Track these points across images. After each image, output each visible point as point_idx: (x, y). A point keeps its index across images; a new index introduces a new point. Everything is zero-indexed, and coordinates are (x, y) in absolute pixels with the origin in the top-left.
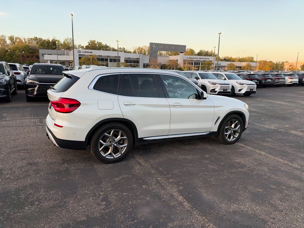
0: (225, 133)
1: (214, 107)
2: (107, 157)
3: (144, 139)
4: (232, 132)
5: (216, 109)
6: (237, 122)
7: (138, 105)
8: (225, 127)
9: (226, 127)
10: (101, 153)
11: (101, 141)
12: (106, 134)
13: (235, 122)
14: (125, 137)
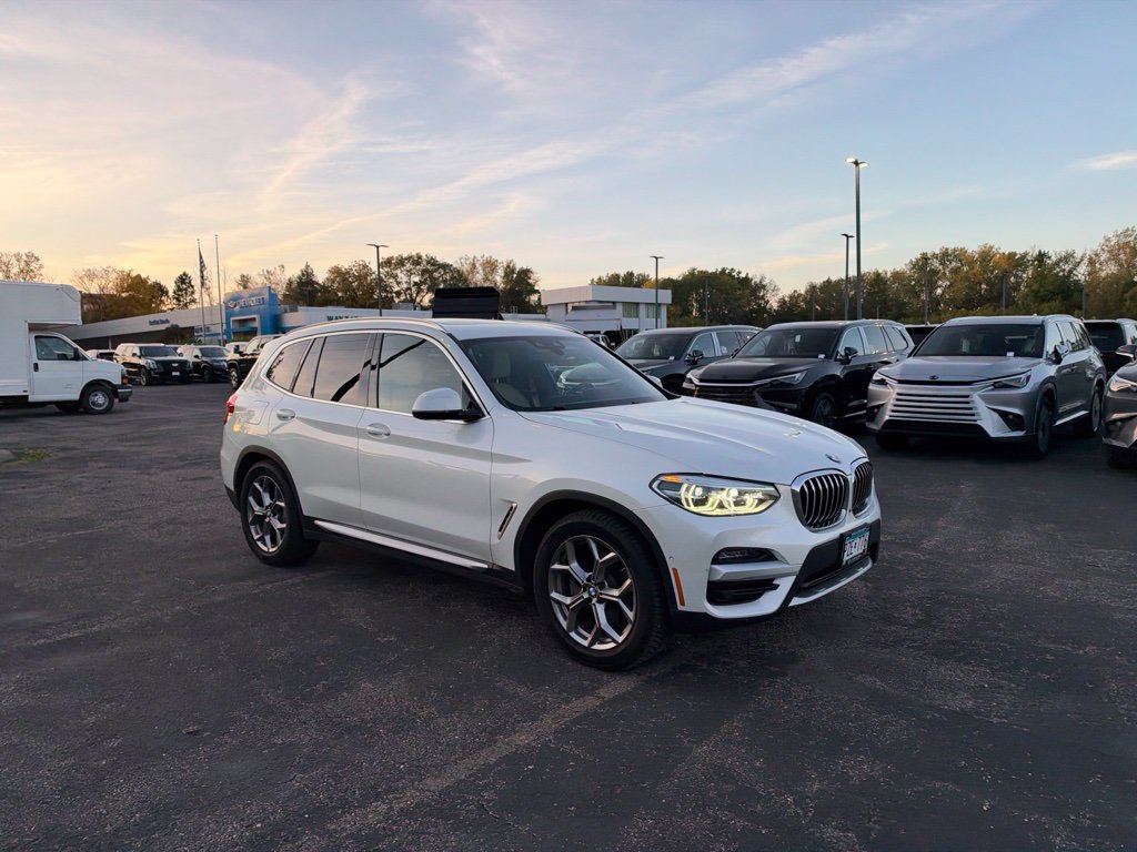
0: (554, 595)
1: (492, 457)
2: (259, 544)
3: (317, 522)
4: (594, 601)
5: (501, 469)
6: (612, 554)
7: (303, 420)
8: (549, 563)
9: (556, 566)
10: (252, 528)
11: (251, 499)
12: (257, 485)
13: (603, 552)
14: (283, 504)
